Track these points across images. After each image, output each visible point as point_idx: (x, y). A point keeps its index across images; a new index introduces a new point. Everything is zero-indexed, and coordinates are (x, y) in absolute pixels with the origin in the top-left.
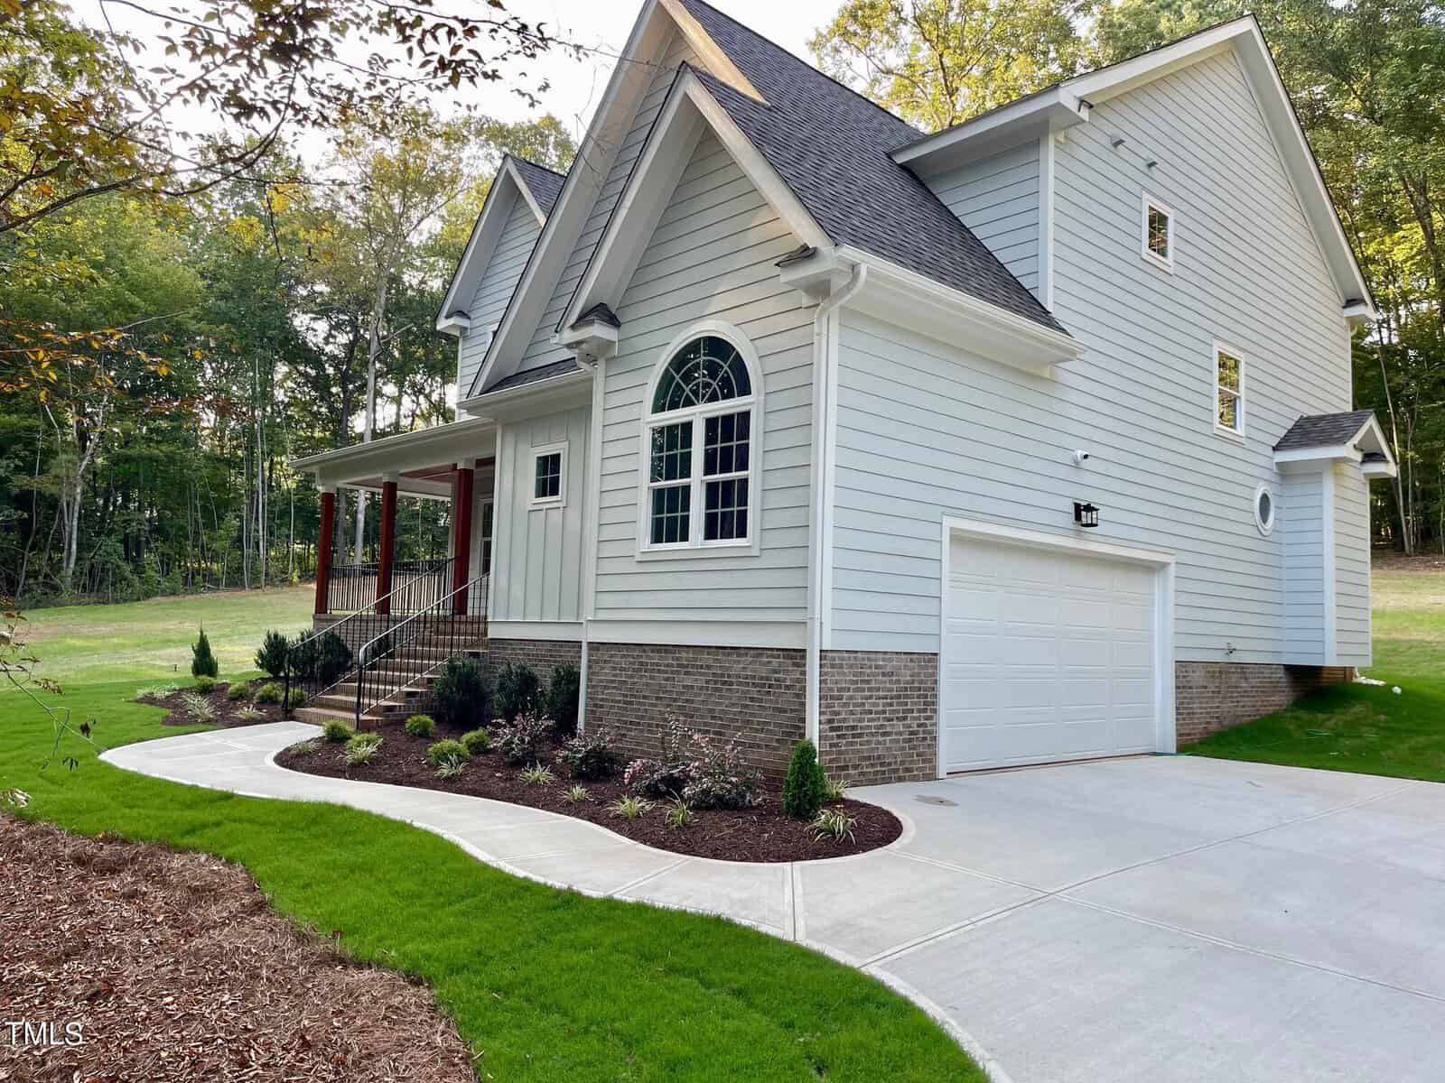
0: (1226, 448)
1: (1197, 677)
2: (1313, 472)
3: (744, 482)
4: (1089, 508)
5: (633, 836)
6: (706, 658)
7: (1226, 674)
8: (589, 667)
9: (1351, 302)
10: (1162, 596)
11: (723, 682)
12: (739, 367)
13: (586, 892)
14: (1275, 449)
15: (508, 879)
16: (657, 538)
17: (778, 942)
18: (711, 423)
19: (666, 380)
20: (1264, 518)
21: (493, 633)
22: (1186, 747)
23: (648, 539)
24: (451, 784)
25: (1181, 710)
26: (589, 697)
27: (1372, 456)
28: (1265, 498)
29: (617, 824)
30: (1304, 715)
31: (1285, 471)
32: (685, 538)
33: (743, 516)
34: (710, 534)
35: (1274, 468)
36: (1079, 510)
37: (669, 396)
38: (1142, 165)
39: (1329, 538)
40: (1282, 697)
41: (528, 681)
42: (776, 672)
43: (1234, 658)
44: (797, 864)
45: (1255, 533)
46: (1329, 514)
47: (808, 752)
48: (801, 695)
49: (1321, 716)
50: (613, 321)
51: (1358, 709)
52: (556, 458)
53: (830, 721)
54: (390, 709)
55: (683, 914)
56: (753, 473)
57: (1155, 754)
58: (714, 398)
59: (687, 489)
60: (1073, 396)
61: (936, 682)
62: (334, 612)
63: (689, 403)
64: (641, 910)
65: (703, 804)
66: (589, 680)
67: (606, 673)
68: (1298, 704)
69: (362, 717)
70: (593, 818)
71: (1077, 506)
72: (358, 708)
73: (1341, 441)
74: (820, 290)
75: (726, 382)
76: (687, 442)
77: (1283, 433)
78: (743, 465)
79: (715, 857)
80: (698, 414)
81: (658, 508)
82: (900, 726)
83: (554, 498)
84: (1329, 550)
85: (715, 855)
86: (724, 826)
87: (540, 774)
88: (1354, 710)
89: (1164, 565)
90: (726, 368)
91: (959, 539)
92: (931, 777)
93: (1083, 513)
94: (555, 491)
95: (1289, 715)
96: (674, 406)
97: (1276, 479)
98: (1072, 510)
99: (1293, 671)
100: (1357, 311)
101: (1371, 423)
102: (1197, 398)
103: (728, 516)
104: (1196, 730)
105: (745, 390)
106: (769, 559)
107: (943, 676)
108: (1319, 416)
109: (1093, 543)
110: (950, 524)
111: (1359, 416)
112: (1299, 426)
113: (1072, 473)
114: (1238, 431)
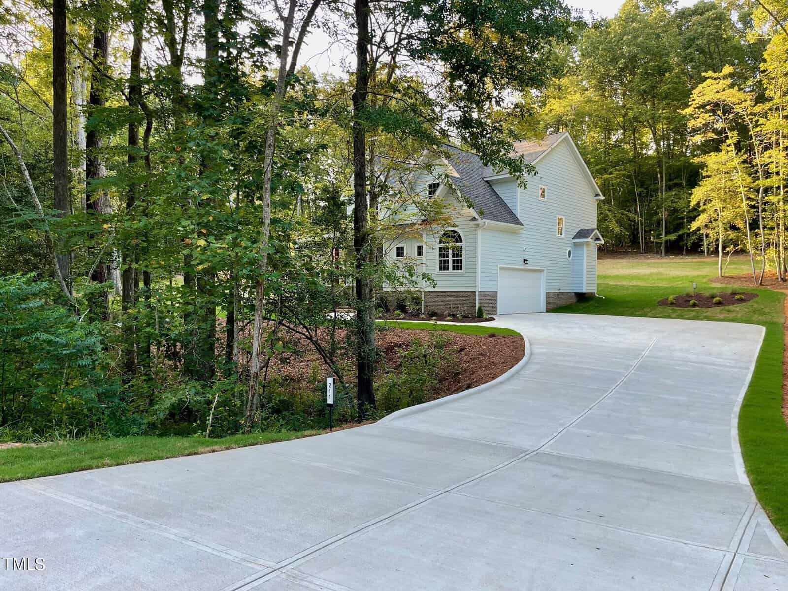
0: (560, 241)
1: (551, 295)
2: (581, 244)
3: (461, 260)
4: (527, 260)
7: (559, 295)
8: (424, 296)
9: (597, 195)
10: (543, 277)
12: (459, 236)
14: (573, 238)
16: (440, 269)
18: (453, 247)
19: (442, 238)
20: (569, 256)
22: (549, 311)
23: (438, 270)
25: (547, 303)
26: (425, 302)
27: (598, 239)
28: (570, 252)
30: (580, 304)
31: (575, 244)
32: (448, 270)
33: (461, 266)
34: (454, 269)
35: (573, 243)
37: (442, 241)
39: (585, 261)
40: (574, 300)
43: (561, 291)
45: (567, 261)
46: (585, 255)
48: (475, 300)
49: (585, 303)
51: (591, 303)
52: (402, 248)
56: (463, 258)
57: (540, 312)
58: (454, 242)
59: (448, 260)
60: (524, 236)
61: (497, 297)
63: (447, 243)
66: (424, 299)
67: (429, 297)
68: (578, 301)
71: (524, 259)
73: (587, 237)
74: (477, 226)
75: (456, 239)
76: (448, 251)
77: (575, 234)
78: (461, 256)
80: (450, 245)
81: (441, 264)
82: (491, 305)
84: (585, 264)
89: (543, 270)
90: (456, 236)
91: (501, 269)
92: (496, 315)
93: (525, 261)
95: (576, 304)
96: (444, 243)
97: (573, 246)
99: (576, 293)
100: (598, 198)
101: (596, 231)
102: (552, 230)
103: (458, 265)
104: (551, 307)
105: (461, 241)
106: (467, 275)
107: (498, 295)
108: (585, 230)
109: (527, 267)
110: (499, 266)
111: (593, 230)
112: (579, 232)
113: (523, 252)
114: (563, 236)
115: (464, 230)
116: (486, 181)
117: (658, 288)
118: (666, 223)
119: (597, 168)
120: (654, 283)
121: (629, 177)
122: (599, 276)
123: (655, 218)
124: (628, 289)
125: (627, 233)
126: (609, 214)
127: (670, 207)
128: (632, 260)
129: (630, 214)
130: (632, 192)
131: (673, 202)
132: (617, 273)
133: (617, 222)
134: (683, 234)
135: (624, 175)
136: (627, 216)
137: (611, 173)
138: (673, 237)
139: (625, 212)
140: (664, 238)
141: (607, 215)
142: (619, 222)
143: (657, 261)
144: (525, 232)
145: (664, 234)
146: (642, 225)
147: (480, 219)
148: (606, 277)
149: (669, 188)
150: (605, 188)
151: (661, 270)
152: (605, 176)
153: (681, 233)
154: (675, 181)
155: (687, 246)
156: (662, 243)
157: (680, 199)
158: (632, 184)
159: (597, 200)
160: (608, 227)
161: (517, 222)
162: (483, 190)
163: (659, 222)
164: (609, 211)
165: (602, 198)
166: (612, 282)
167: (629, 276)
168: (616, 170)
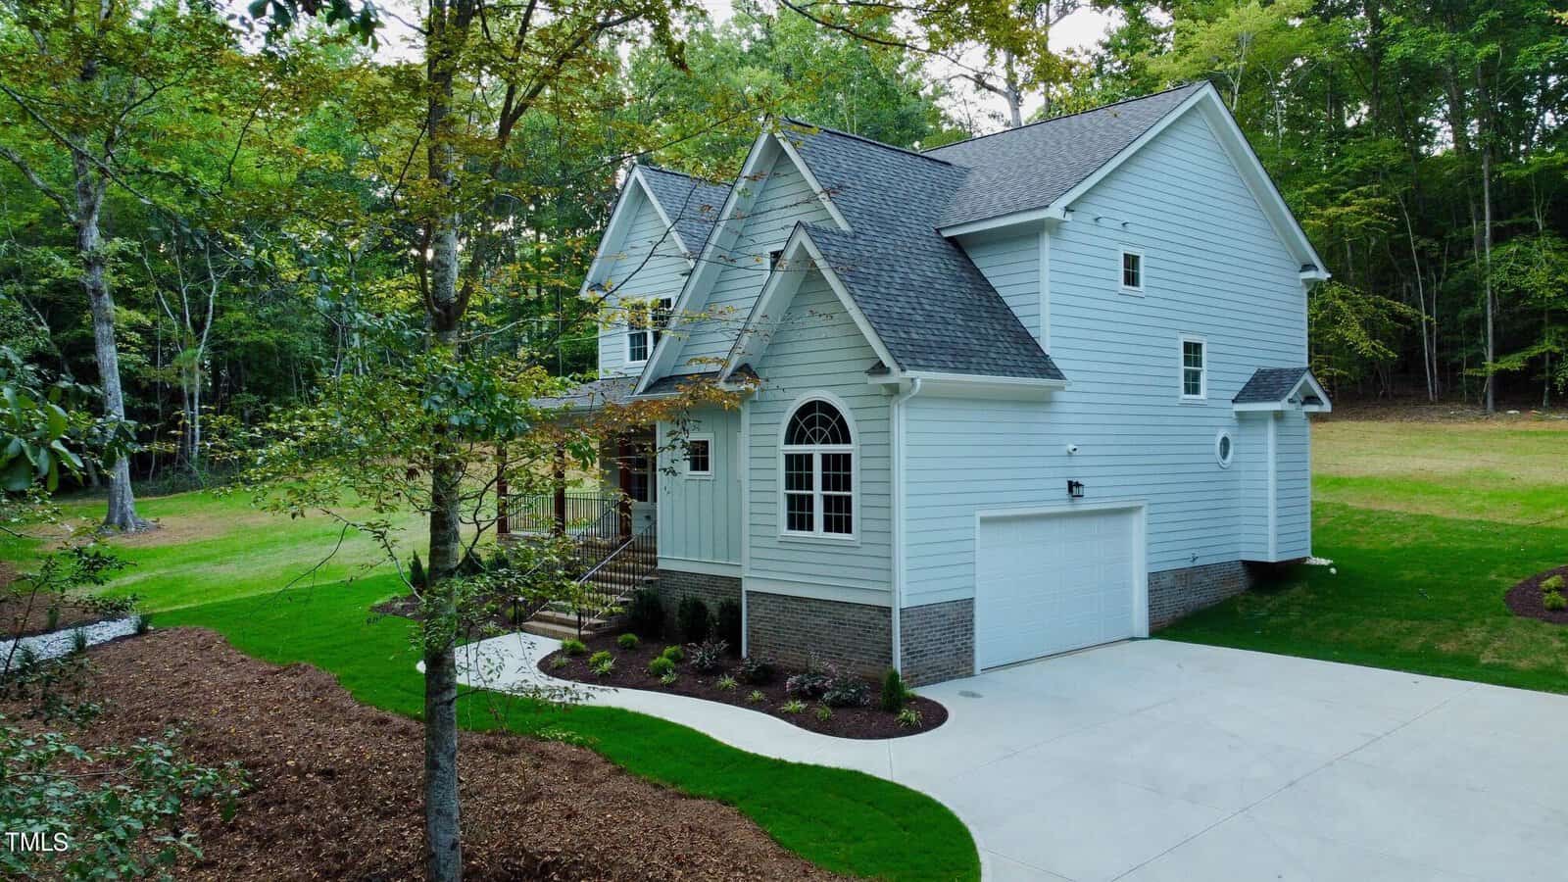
0: (1193, 411)
1: (1167, 581)
2: (1260, 418)
3: (849, 498)
4: (1078, 485)
5: (799, 724)
6: (826, 608)
7: (1188, 577)
8: (748, 607)
9: (1306, 267)
10: (1138, 527)
11: (839, 624)
12: (843, 424)
13: (789, 760)
14: (1233, 401)
15: (746, 755)
16: (791, 527)
17: (885, 781)
18: (825, 457)
19: (793, 424)
20: (1225, 455)
21: (661, 565)
22: (1158, 631)
23: (786, 527)
24: (670, 689)
25: (1153, 607)
26: (749, 626)
27: (1311, 399)
28: (1225, 441)
29: (787, 717)
30: (1253, 598)
31: (1242, 417)
32: (810, 528)
33: (849, 520)
34: (827, 528)
35: (1234, 415)
36: (1072, 486)
37: (794, 435)
38: (1120, 227)
39: (1271, 466)
40: (1242, 583)
41: (698, 608)
42: (873, 619)
43: (1198, 563)
44: (891, 740)
45: (1215, 468)
46: (1272, 450)
47: (895, 675)
48: (890, 633)
49: (1268, 598)
50: (754, 376)
51: (1297, 589)
52: (705, 445)
53: (907, 649)
54: (599, 625)
55: (838, 770)
56: (855, 493)
57: (1133, 639)
58: (826, 442)
59: (811, 497)
61: (973, 616)
62: (513, 532)
63: (809, 442)
64: (817, 768)
65: (836, 704)
66: (748, 615)
67: (760, 612)
68: (1253, 588)
69: (583, 633)
70: (771, 713)
71: (1070, 483)
72: (579, 625)
73: (1277, 397)
74: (894, 390)
75: (833, 432)
76: (810, 467)
77: (1240, 387)
78: (849, 489)
79: (848, 737)
80: (817, 450)
81: (791, 507)
82: (950, 646)
83: (704, 473)
84: (1271, 476)
85: (848, 736)
86: (851, 718)
87: (728, 681)
88: (1293, 591)
89: (1136, 509)
90: (834, 422)
91: (984, 521)
92: (970, 675)
93: (1074, 489)
94: (705, 468)
95: (1243, 598)
96: (799, 442)
97: (1235, 423)
98: (1066, 485)
99: (1246, 563)
100: (1311, 275)
101: (1307, 377)
102: (1168, 382)
103: (839, 518)
104: (1167, 617)
105: (847, 440)
106: (865, 550)
107: (978, 612)
108: (1272, 372)
109: (1083, 506)
110: (980, 514)
111: (1297, 373)
112: (1255, 379)
113: (1067, 461)
114: (1203, 394)
115: (856, 403)
116: (951, 240)
117: (1496, 531)
118: (1495, 327)
119: (1310, 190)
120: (1480, 510)
121: (1394, 211)
122: (1317, 481)
123: (1465, 314)
124: (1402, 529)
125: (1391, 354)
126: (1344, 307)
127: (1503, 285)
128: (1406, 425)
129: (1401, 307)
130: (1401, 249)
131: (1511, 272)
132: (1369, 471)
133: (1363, 325)
134: (1543, 354)
135: (1380, 208)
136: (1392, 311)
137: (1346, 203)
138: (1514, 363)
139: (1385, 301)
140: (1490, 366)
141: (1337, 310)
142: (1371, 327)
143: (1475, 426)
144: (1068, 397)
145: (1490, 357)
146: (1430, 332)
147: (895, 369)
148: (1339, 482)
149: (1500, 237)
150: (1330, 244)
151: (1493, 458)
152: (1332, 211)
153: (1535, 351)
154: (1516, 219)
155: (1554, 388)
156: (1483, 379)
157: (1529, 263)
158: (1402, 227)
159: (1307, 282)
160: (1342, 340)
161: (1044, 367)
162: (933, 267)
163: (1477, 324)
164: (1343, 298)
165: (1324, 275)
166: (1355, 503)
167: (1404, 479)
168: (1359, 194)
